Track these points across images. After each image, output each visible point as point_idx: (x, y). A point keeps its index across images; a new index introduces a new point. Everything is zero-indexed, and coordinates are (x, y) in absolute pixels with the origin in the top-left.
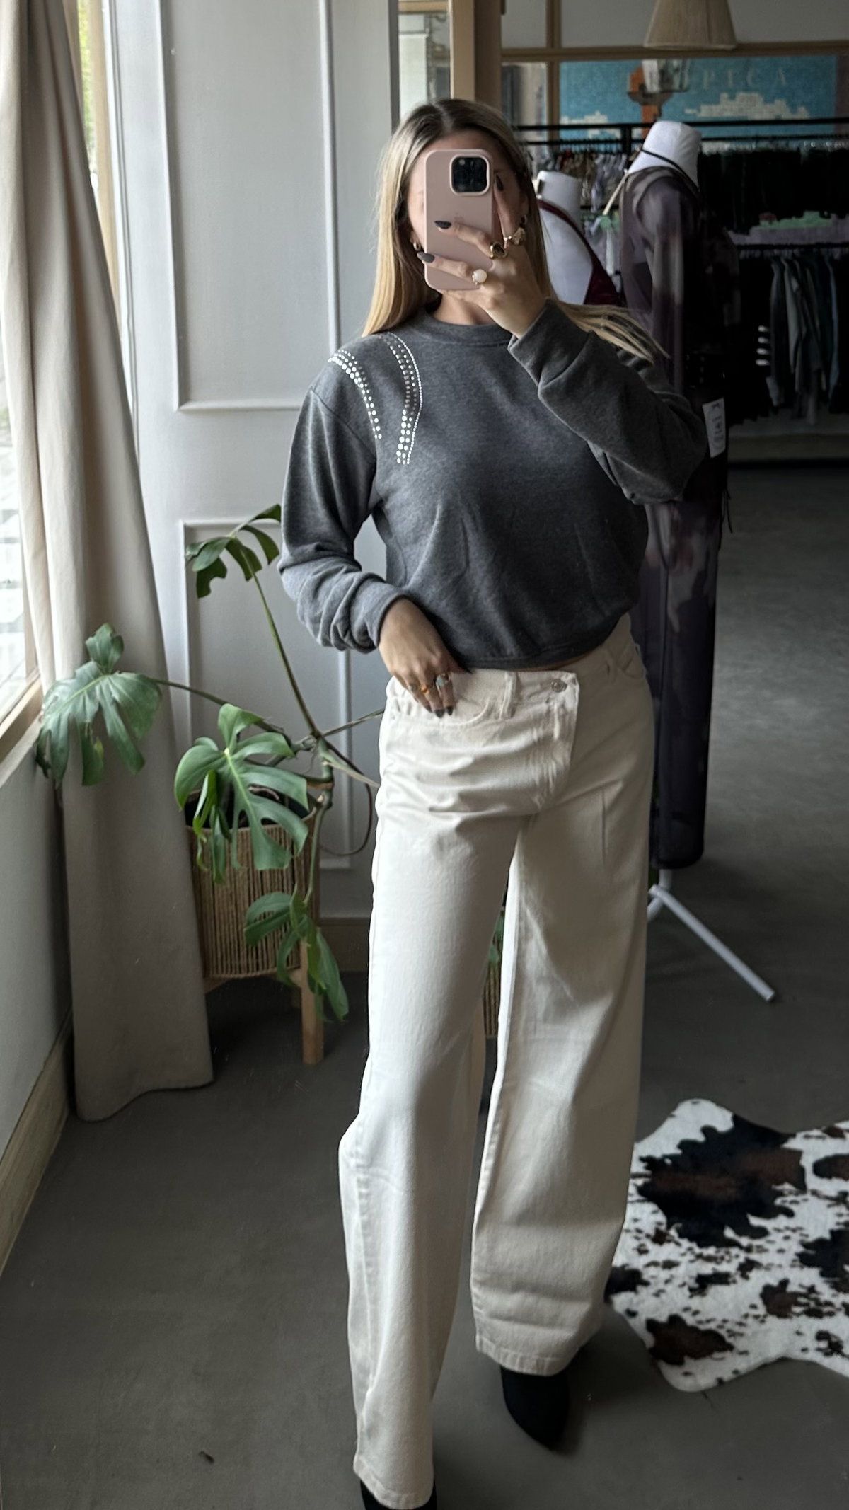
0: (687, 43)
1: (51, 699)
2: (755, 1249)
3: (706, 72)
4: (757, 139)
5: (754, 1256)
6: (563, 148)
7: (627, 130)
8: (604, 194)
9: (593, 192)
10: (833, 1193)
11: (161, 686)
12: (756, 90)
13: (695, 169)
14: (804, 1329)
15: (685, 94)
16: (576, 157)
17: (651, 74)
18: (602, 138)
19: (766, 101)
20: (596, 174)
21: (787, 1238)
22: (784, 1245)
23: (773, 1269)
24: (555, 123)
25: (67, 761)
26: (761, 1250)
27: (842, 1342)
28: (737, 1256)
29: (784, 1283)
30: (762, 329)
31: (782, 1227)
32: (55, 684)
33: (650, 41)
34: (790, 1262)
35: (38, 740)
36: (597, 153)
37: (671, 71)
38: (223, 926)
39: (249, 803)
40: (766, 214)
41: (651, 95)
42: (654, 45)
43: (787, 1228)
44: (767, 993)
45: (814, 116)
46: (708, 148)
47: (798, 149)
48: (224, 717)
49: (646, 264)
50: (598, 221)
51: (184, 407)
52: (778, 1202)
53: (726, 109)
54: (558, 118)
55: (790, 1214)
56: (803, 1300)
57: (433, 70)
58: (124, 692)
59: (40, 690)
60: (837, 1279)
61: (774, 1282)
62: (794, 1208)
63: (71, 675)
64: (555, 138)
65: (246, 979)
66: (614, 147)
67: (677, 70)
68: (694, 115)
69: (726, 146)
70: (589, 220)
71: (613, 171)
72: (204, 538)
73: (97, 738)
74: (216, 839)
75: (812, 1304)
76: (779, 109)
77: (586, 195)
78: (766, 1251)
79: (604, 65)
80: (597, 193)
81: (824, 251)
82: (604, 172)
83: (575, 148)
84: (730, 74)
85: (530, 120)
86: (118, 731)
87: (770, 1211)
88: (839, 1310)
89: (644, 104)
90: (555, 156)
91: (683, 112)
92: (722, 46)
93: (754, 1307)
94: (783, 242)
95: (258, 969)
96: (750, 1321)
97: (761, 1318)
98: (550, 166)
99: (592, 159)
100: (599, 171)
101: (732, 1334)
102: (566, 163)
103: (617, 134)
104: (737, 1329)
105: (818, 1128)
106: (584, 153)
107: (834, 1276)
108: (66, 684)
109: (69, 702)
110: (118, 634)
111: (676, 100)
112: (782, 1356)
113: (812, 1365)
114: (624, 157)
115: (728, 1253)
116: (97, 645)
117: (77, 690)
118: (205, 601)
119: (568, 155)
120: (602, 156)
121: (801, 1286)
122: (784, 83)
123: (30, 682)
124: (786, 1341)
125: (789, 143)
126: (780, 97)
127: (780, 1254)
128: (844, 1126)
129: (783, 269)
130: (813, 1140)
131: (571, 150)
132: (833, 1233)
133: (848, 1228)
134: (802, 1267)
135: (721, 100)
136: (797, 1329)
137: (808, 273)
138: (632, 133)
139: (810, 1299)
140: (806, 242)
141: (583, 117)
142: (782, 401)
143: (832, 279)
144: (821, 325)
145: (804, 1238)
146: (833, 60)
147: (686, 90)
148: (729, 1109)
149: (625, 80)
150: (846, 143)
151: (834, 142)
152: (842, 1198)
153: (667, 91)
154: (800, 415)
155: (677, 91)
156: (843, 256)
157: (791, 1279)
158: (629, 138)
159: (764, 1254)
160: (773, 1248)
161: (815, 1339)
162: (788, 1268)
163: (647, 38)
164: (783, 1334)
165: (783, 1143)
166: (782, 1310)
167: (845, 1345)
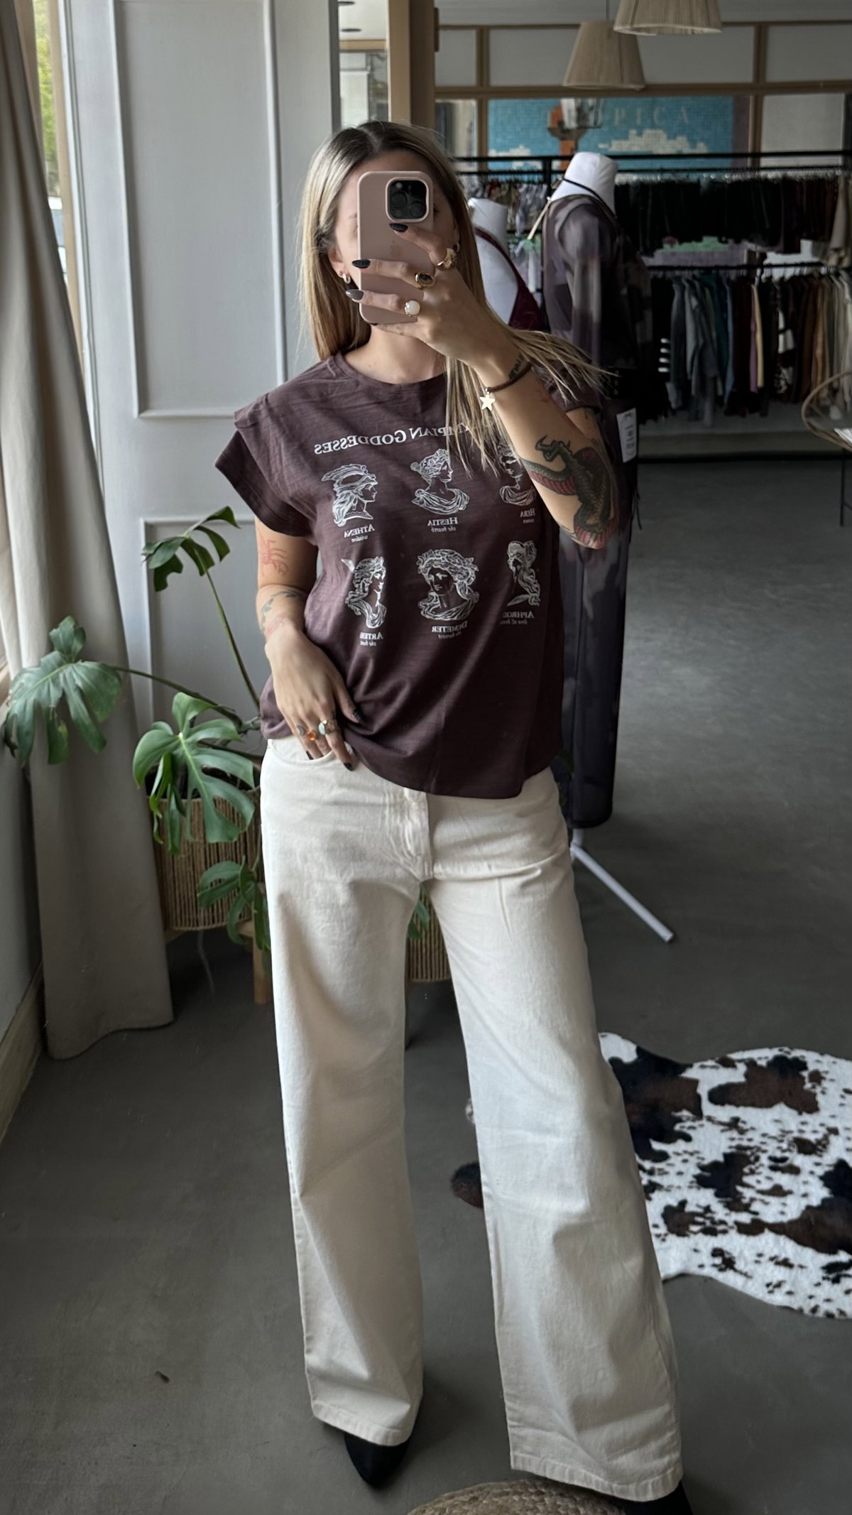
0: (602, 82)
1: (17, 685)
2: (657, 1172)
3: (617, 110)
4: (662, 171)
5: (656, 1179)
6: (491, 178)
7: (547, 163)
8: (527, 219)
9: (518, 218)
10: (726, 1119)
11: (121, 673)
12: (660, 128)
13: (612, 197)
14: (700, 1247)
15: (598, 130)
16: (502, 186)
17: (569, 111)
18: (525, 169)
19: (669, 138)
20: (520, 201)
21: (685, 1161)
22: (682, 1167)
23: (673, 1190)
24: (484, 155)
25: (33, 740)
26: (663, 1173)
27: (734, 1257)
29: (683, 1203)
30: (663, 341)
31: (680, 1151)
32: (21, 671)
33: (569, 81)
34: (688, 1184)
35: (6, 722)
36: (521, 182)
37: (586, 109)
39: (201, 782)
40: (667, 239)
41: (569, 131)
42: (571, 84)
43: (685, 1152)
44: (666, 935)
45: (712, 151)
47: (699, 181)
48: (178, 704)
49: (567, 285)
50: (521, 244)
51: (143, 415)
52: (677, 1127)
53: (635, 144)
54: (487, 151)
55: (688, 1138)
56: (700, 1219)
58: (86, 679)
59: (8, 675)
60: (729, 1199)
61: (674, 1203)
62: (691, 1133)
63: (36, 663)
64: (484, 170)
66: (537, 178)
67: (591, 109)
69: (634, 178)
71: (534, 199)
72: (163, 536)
73: (61, 721)
74: (171, 813)
75: (708, 1223)
76: (680, 145)
77: (511, 221)
78: (666, 1173)
79: (528, 103)
80: (521, 219)
81: (721, 272)
82: (527, 200)
83: (502, 178)
84: (639, 111)
85: (462, 151)
86: (81, 714)
87: (670, 1137)
88: (732, 1228)
89: (563, 139)
90: (484, 185)
92: (632, 86)
94: (683, 264)
95: (214, 922)
97: (662, 1237)
98: (479, 194)
99: (516, 188)
100: (523, 199)
102: (493, 192)
103: (538, 165)
105: (712, 1059)
106: (510, 182)
107: (727, 1197)
108: (31, 672)
109: (35, 689)
110: (81, 626)
111: (590, 135)
112: (682, 1272)
113: (708, 1280)
114: (545, 187)
116: (61, 635)
117: (42, 677)
118: (164, 593)
119: (497, 184)
120: (525, 186)
121: (698, 1206)
122: (686, 121)
124: (685, 1258)
125: (690, 174)
126: (681, 133)
127: (679, 1177)
128: (735, 1056)
129: (683, 289)
130: (708, 1071)
131: (497, 180)
132: (726, 1155)
133: (740, 1151)
134: (699, 1188)
135: (630, 136)
136: (694, 1247)
137: (707, 291)
138: (550, 165)
139: (705, 1218)
140: (704, 264)
141: (508, 150)
142: (680, 404)
143: (729, 297)
144: (718, 338)
145: (700, 1161)
146: (729, 101)
147: (599, 127)
148: (633, 1042)
149: (546, 116)
150: (743, 176)
151: (732, 175)
152: (734, 1124)
153: (582, 127)
154: (697, 417)
155: (592, 128)
156: (740, 278)
157: (689, 1199)
158: (547, 168)
159: (665, 1176)
160: (672, 1171)
161: (710, 1255)
162: (686, 1189)
163: (566, 78)
164: (682, 1252)
165: (681, 1073)
166: (680, 1229)
167: (737, 1261)
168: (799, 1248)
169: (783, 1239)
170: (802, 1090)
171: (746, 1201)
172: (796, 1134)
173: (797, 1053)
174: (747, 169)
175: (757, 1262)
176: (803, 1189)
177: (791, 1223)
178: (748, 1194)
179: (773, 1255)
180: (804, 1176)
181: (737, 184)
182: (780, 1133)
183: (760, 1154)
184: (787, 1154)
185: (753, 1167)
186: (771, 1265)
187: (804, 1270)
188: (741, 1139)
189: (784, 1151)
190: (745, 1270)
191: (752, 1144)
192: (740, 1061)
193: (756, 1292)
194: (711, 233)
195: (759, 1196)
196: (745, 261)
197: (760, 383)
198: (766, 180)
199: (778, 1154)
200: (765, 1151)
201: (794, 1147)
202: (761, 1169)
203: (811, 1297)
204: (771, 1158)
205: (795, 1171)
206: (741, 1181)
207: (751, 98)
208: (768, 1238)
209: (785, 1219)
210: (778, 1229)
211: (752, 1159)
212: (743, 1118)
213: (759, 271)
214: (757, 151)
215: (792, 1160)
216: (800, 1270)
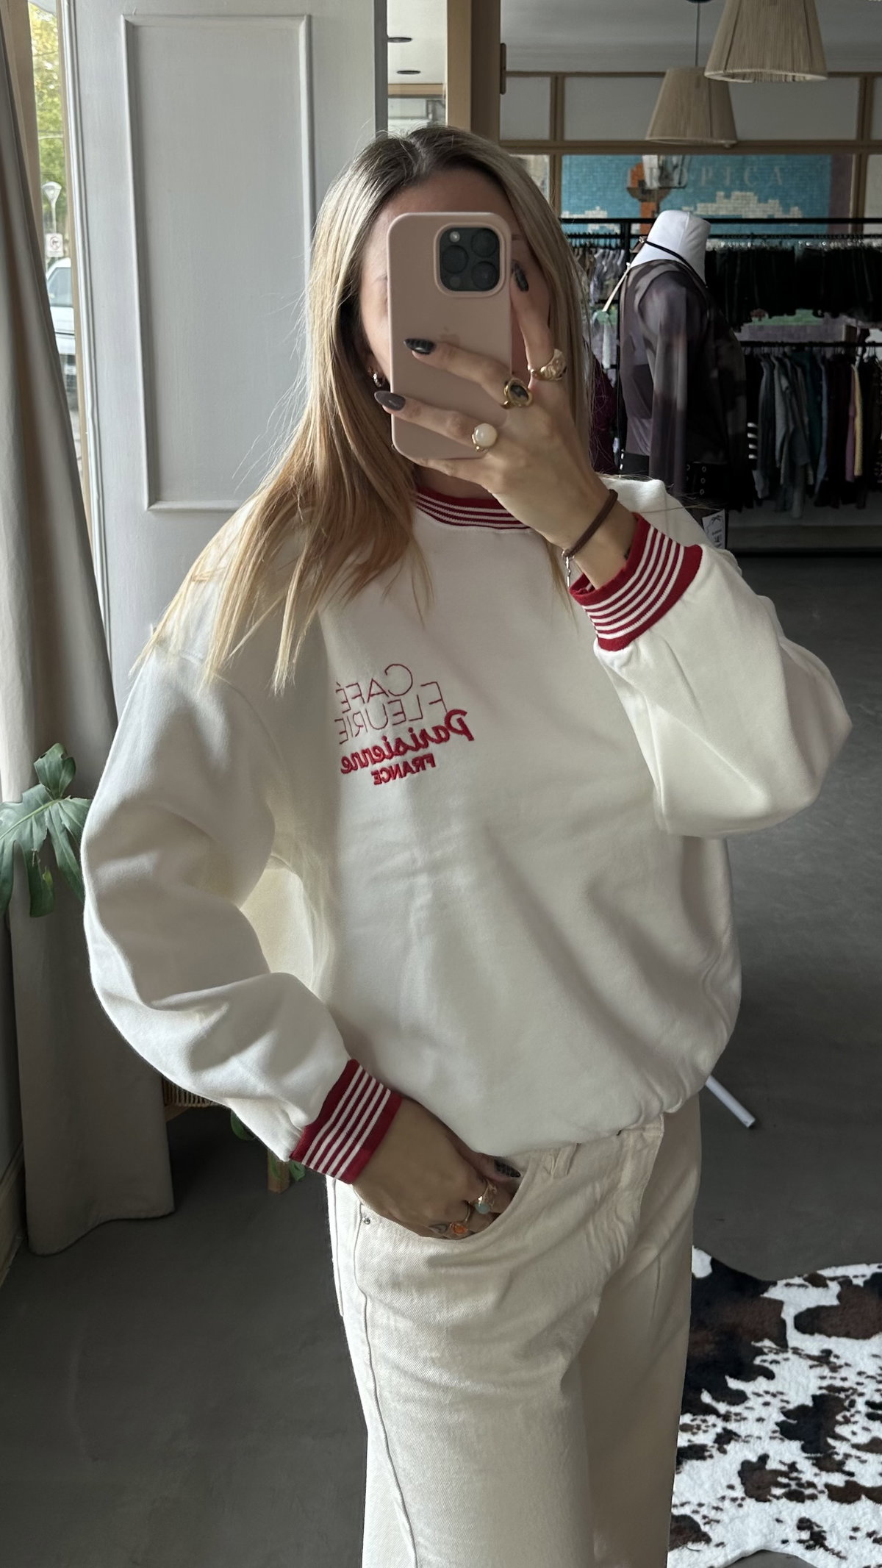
0: (689, 137)
2: (733, 1417)
3: (703, 167)
4: (753, 237)
5: (732, 1426)
7: (626, 226)
8: (601, 287)
9: (592, 286)
10: (816, 1353)
12: (751, 190)
13: (702, 265)
14: (784, 1516)
15: (682, 190)
17: (651, 169)
18: (602, 233)
19: (759, 201)
20: (595, 268)
21: (767, 1404)
22: (763, 1412)
23: (752, 1440)
26: (740, 1418)
27: (824, 1532)
28: (714, 1426)
29: (764, 1458)
31: (761, 1392)
33: (651, 135)
34: (770, 1434)
36: (597, 247)
37: (670, 168)
40: (758, 312)
41: (650, 191)
42: (654, 139)
43: (767, 1392)
44: (747, 1120)
45: (806, 216)
47: (793, 248)
49: (646, 365)
50: (596, 315)
52: (758, 1361)
53: (723, 208)
55: (770, 1375)
56: (783, 1480)
60: (819, 1455)
61: (754, 1459)
62: (773, 1368)
63: (17, 797)
66: (614, 242)
67: (675, 167)
69: (723, 244)
71: (611, 265)
75: (794, 1486)
76: (773, 208)
78: (745, 1419)
79: (606, 158)
80: (596, 288)
81: (815, 350)
82: (602, 267)
83: (575, 242)
84: (729, 170)
87: (749, 1373)
88: (822, 1492)
89: (642, 200)
92: (722, 142)
93: (731, 1487)
94: (773, 339)
96: (727, 1504)
97: (739, 1502)
99: (591, 253)
100: (598, 265)
101: (707, 1520)
103: (616, 229)
104: (713, 1514)
105: (799, 1276)
106: (584, 247)
107: (817, 1452)
111: (674, 197)
112: (763, 1548)
113: (792, 1559)
114: (623, 252)
115: (704, 1421)
120: (601, 251)
121: (781, 1462)
122: (780, 182)
124: (765, 1531)
125: (784, 241)
126: (773, 198)
127: (759, 1424)
128: (827, 1273)
129: (772, 367)
130: (794, 1289)
132: (814, 1398)
133: (832, 1393)
134: (781, 1439)
135: (717, 199)
136: (776, 1516)
137: (799, 370)
138: (630, 229)
139: (790, 1478)
140: (796, 340)
141: (583, 212)
142: (767, 493)
143: (824, 377)
144: (810, 422)
145: (784, 1404)
146: (827, 159)
147: (684, 187)
148: (707, 1252)
149: (625, 175)
150: (843, 243)
151: (830, 242)
152: (824, 1358)
153: (665, 188)
154: (785, 507)
155: (675, 188)
156: (836, 356)
157: (771, 1454)
158: (626, 234)
159: (742, 1422)
160: (751, 1416)
161: (795, 1528)
162: (768, 1440)
163: (649, 132)
164: (761, 1522)
165: (763, 1293)
166: (760, 1492)
167: (828, 1536)
171: (838, 1458)
174: (848, 236)
175: (852, 1538)
178: (841, 1448)
179: (871, 1530)
181: (836, 252)
182: (879, 1371)
183: (855, 1397)
185: (848, 1414)
186: (868, 1543)
188: (835, 1378)
190: (837, 1549)
191: (846, 1385)
192: (833, 1279)
194: (805, 306)
195: (854, 1452)
196: (843, 339)
197: (857, 473)
198: (870, 249)
199: (877, 1398)
200: (861, 1395)
202: (857, 1418)
204: (869, 1404)
206: (834, 1432)
207: (854, 157)
208: (865, 1504)
210: (876, 1495)
211: (847, 1403)
212: (836, 1351)
213: (860, 350)
214: (860, 216)
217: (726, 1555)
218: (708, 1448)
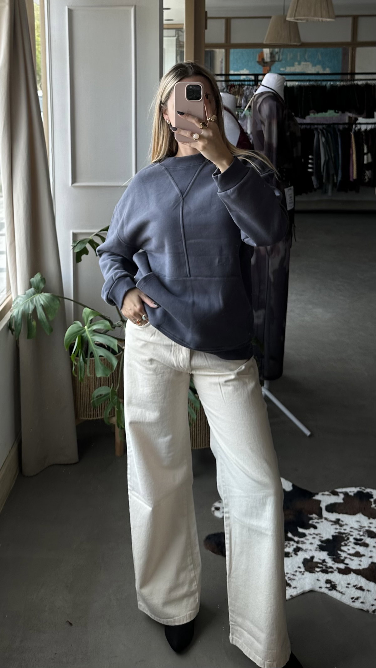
0: (282, 42)
1: (15, 303)
2: (300, 542)
3: (288, 54)
4: (309, 81)
5: (300, 545)
6: (230, 83)
7: (256, 76)
8: (247, 101)
9: (243, 101)
10: (334, 519)
12: (309, 61)
13: (283, 93)
14: (320, 578)
15: (280, 62)
16: (236, 86)
17: (267, 54)
18: (246, 79)
19: (313, 66)
20: (244, 94)
21: (314, 538)
22: (313, 541)
23: (308, 551)
24: (227, 73)
25: (21, 328)
26: (303, 543)
27: (336, 584)
28: (293, 545)
29: (312, 558)
30: (310, 157)
31: (312, 533)
32: (17, 297)
34: (315, 549)
35: (10, 319)
36: (244, 85)
37: (274, 53)
38: (84, 398)
40: (312, 111)
41: (266, 63)
42: (268, 42)
43: (314, 534)
44: (308, 433)
45: (332, 72)
46: (289, 84)
47: (326, 85)
49: (262, 130)
50: (244, 112)
51: (73, 185)
52: (311, 522)
53: (297, 69)
54: (229, 71)
55: (315, 528)
56: (320, 565)
57: (179, 51)
58: (45, 301)
59: (12, 299)
60: (334, 557)
61: (308, 557)
62: (317, 525)
63: (24, 293)
64: (228, 79)
65: (93, 420)
66: (251, 83)
67: (277, 53)
68: (284, 71)
69: (297, 83)
70: (241, 112)
71: (250, 92)
72: (80, 238)
73: (34, 320)
74: (81, 363)
75: (324, 568)
76: (318, 69)
77: (239, 102)
78: (305, 543)
79: (248, 50)
81: (336, 126)
82: (247, 93)
83: (236, 83)
84: (299, 54)
85: (218, 72)
86: (42, 316)
87: (307, 526)
88: (335, 570)
89: (264, 66)
90: (227, 86)
91: (279, 70)
92: (295, 43)
93: (299, 567)
94: (319, 122)
95: (98, 416)
96: (298, 573)
97: (302, 573)
98: (225, 90)
99: (242, 88)
100: (245, 93)
101: (290, 579)
102: (231, 89)
103: (253, 78)
104: (292, 577)
105: (328, 491)
106: (239, 85)
107: (333, 556)
108: (21, 297)
109: (23, 304)
111: (276, 64)
112: (312, 589)
113: (323, 594)
115: (289, 543)
117: (26, 299)
118: (80, 264)
119: (233, 86)
120: (246, 87)
121: (319, 559)
122: (320, 59)
123: (8, 295)
124: (313, 583)
125: (322, 82)
126: (318, 65)
127: (311, 545)
128: (338, 490)
129: (319, 134)
130: (325, 496)
131: (234, 84)
132: (333, 536)
133: (340, 535)
134: (320, 551)
135: (295, 65)
136: (317, 578)
137: (329, 135)
138: (258, 77)
139: (323, 565)
140: (328, 122)
141: (239, 71)
142: (318, 186)
143: (339, 139)
144: (335, 156)
145: (321, 538)
146: (340, 50)
147: (280, 61)
148: (291, 481)
149: (256, 56)
150: (346, 83)
151: (340, 83)
152: (337, 522)
153: (273, 61)
154: (325, 192)
155: (277, 61)
156: (345, 129)
157: (315, 556)
158: (256, 80)
160: (308, 542)
161: (325, 583)
162: (314, 551)
163: (265, 40)
164: (311, 580)
165: (313, 497)
166: (311, 569)
167: (338, 586)
168: (367, 582)
169: (359, 577)
170: (371, 508)
171: (342, 558)
172: (367, 528)
173: (368, 490)
174: (349, 80)
175: (347, 587)
176: (370, 554)
177: (363, 569)
178: (343, 555)
179: (355, 584)
180: (370, 548)
181: (343, 87)
182: (359, 527)
183: (349, 536)
184: (362, 537)
186: (354, 589)
187: (370, 592)
188: (341, 529)
189: (361, 536)
190: (341, 590)
191: (346, 532)
192: (341, 493)
193: (346, 601)
194: (331, 109)
195: (348, 556)
196: (347, 121)
197: (354, 177)
198: (357, 85)
199: (358, 537)
200: (352, 535)
201: (366, 534)
202: (350, 544)
203: (373, 605)
204: (355, 539)
205: (366, 545)
206: (340, 548)
207: (350, 49)
208: (352, 576)
209: (361, 568)
210: (358, 572)
211: (346, 538)
212: (342, 519)
213: (354, 126)
214: (353, 72)
215: (365, 540)
216: (368, 592)
217: (297, 591)
218: (290, 553)
